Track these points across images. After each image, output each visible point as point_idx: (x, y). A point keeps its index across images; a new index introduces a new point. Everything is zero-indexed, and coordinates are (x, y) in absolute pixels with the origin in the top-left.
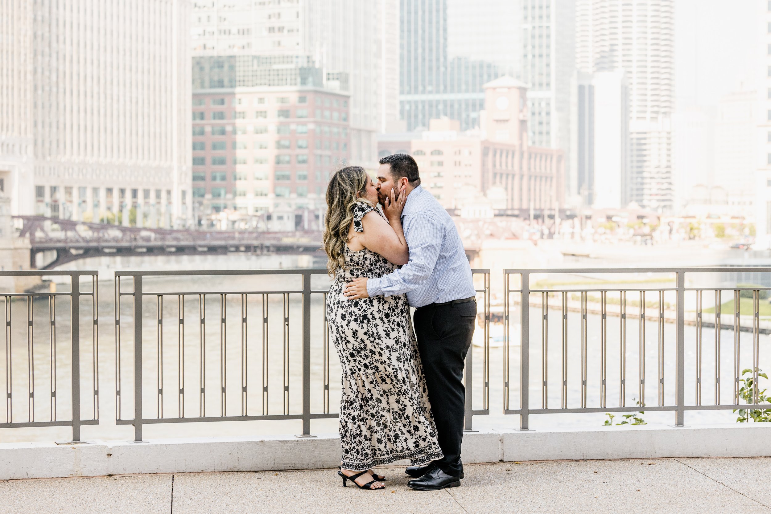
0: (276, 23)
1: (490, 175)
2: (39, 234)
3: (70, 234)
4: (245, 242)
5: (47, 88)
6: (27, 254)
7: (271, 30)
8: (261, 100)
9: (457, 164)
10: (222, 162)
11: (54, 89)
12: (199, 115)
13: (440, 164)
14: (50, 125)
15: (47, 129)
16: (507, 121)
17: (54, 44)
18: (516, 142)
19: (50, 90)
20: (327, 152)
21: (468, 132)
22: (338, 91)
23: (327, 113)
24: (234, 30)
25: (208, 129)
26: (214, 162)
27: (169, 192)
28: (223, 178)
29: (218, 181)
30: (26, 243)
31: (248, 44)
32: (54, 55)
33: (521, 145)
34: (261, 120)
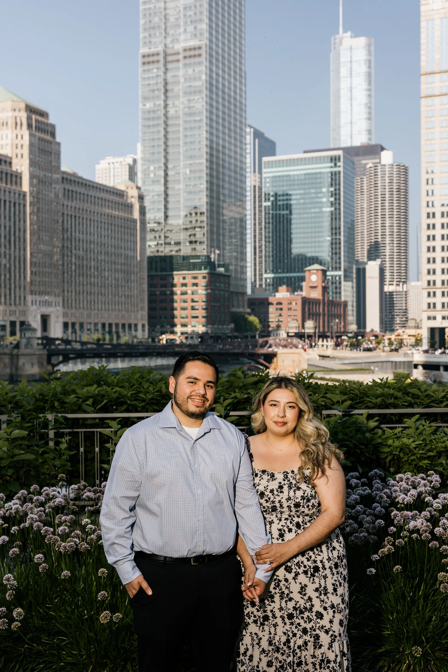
0: (192, 238)
1: (307, 315)
2: (53, 347)
3: (69, 347)
4: (156, 350)
5: (70, 273)
6: (45, 357)
7: (191, 242)
8: (184, 278)
9: (290, 309)
10: (165, 309)
11: (74, 274)
12: (151, 285)
13: (281, 309)
14: (72, 292)
15: (70, 294)
16: (315, 287)
17: (74, 251)
18: (320, 297)
19: (71, 275)
20: (218, 304)
21: (296, 293)
22: (223, 272)
23: (218, 284)
24: (173, 243)
25: (158, 293)
26: (162, 309)
27: (136, 325)
28: (166, 318)
29: (163, 319)
30: (45, 352)
31: (180, 250)
32: (73, 257)
33: (324, 299)
34: (184, 288)
